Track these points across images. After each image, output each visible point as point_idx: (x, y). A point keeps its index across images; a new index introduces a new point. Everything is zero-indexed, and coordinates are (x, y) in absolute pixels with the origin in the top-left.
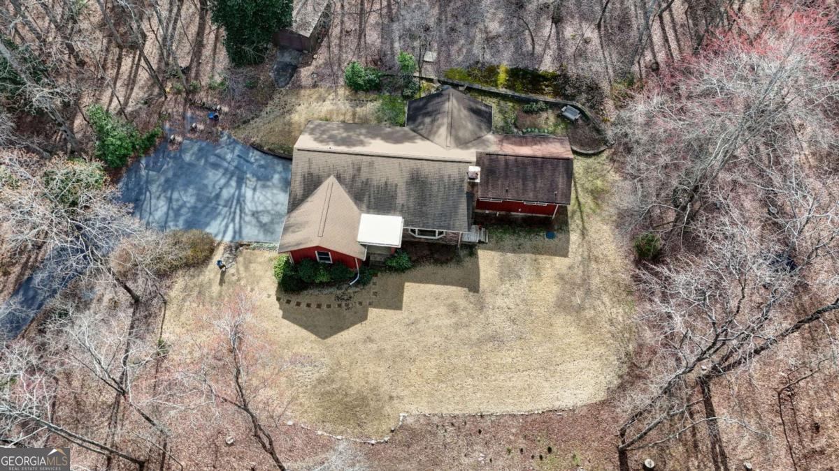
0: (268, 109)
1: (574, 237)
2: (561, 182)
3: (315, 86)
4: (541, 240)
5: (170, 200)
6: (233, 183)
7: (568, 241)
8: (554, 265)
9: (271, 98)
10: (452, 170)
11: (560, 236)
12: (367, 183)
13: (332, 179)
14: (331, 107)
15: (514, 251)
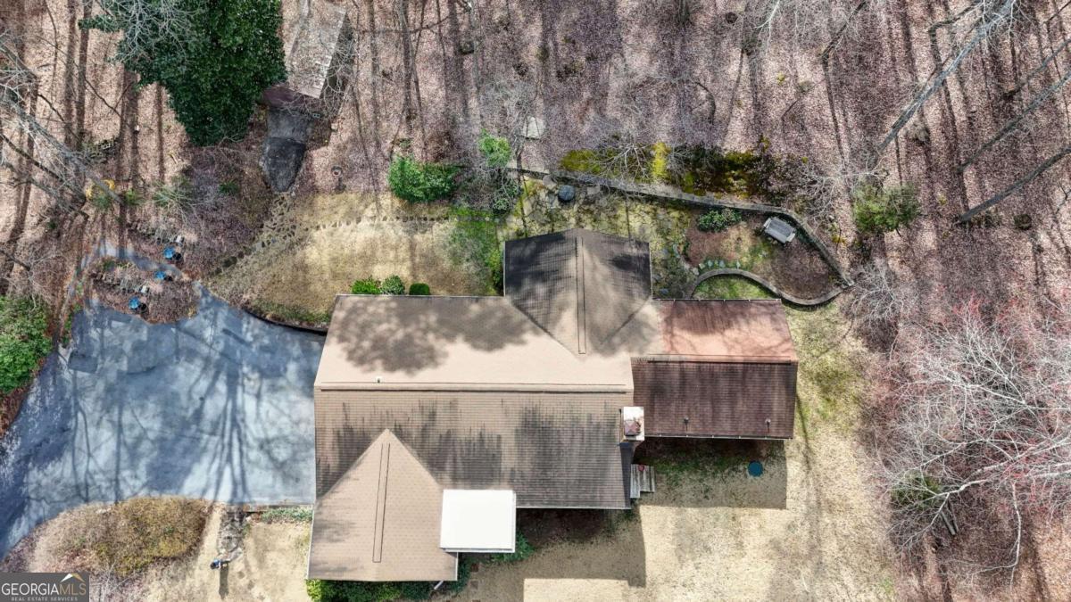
0: (265, 236)
1: (794, 468)
2: (777, 401)
3: (340, 189)
4: (742, 480)
5: (119, 428)
6: (222, 387)
7: (784, 476)
9: (267, 214)
11: (771, 469)
12: (448, 438)
13: (387, 437)
14: (371, 233)
15: (697, 503)
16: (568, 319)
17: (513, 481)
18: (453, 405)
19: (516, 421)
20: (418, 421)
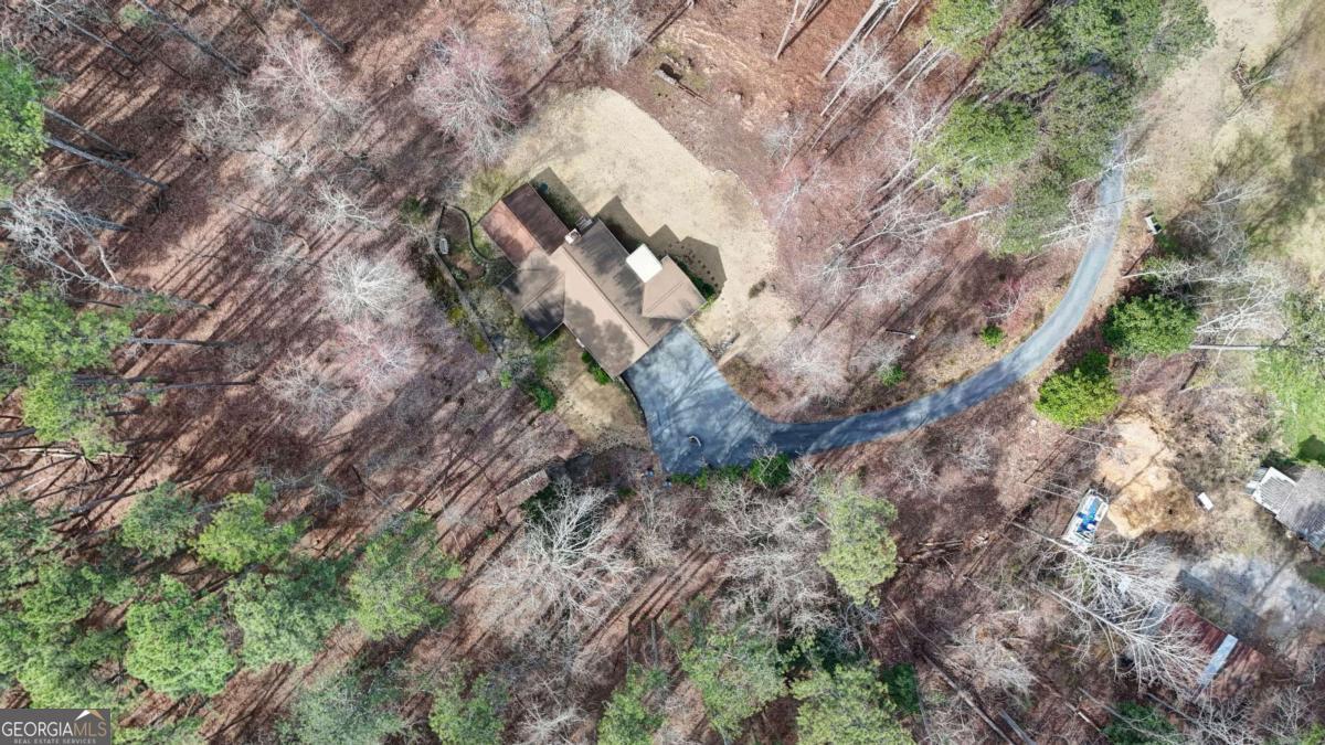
0: (613, 444)
1: (533, 175)
2: (519, 198)
3: (571, 432)
4: (552, 188)
5: (724, 427)
6: (681, 407)
7: (538, 176)
8: (563, 173)
9: (605, 451)
10: (577, 253)
11: (539, 181)
12: (628, 294)
13: (644, 314)
14: (579, 403)
15: (574, 198)
16: (556, 291)
17: (624, 262)
18: (617, 300)
19: (604, 276)
20: (632, 308)
